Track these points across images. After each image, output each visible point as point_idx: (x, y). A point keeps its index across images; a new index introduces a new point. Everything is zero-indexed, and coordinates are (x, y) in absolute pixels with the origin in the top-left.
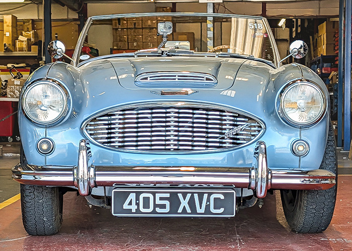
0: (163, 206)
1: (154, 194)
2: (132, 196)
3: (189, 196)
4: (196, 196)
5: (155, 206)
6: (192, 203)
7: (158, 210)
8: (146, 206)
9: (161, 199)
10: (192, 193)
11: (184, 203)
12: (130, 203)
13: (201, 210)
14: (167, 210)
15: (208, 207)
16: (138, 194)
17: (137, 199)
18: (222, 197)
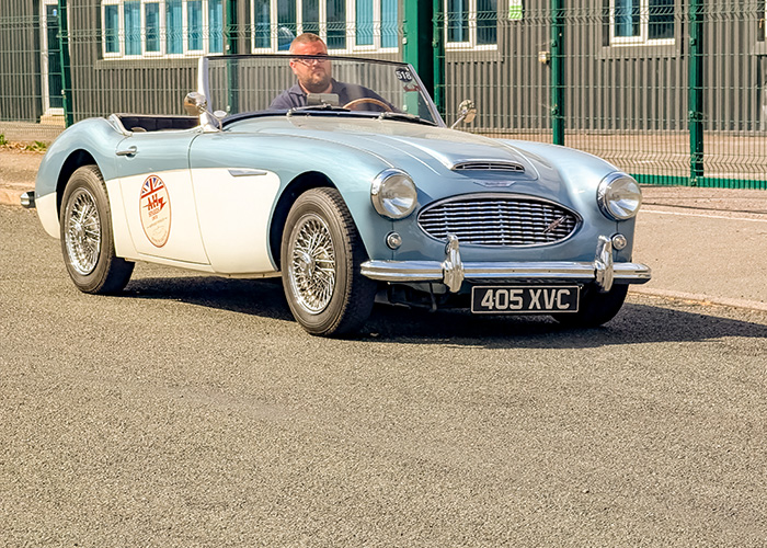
0: (516, 303)
1: (508, 290)
2: (490, 292)
3: (539, 291)
4: (545, 291)
5: (510, 302)
6: (541, 299)
7: (512, 306)
8: (502, 303)
9: (515, 295)
10: (543, 289)
11: (535, 299)
12: (488, 301)
13: (549, 306)
14: (520, 306)
15: (555, 302)
16: (495, 290)
17: (494, 296)
18: (568, 293)
